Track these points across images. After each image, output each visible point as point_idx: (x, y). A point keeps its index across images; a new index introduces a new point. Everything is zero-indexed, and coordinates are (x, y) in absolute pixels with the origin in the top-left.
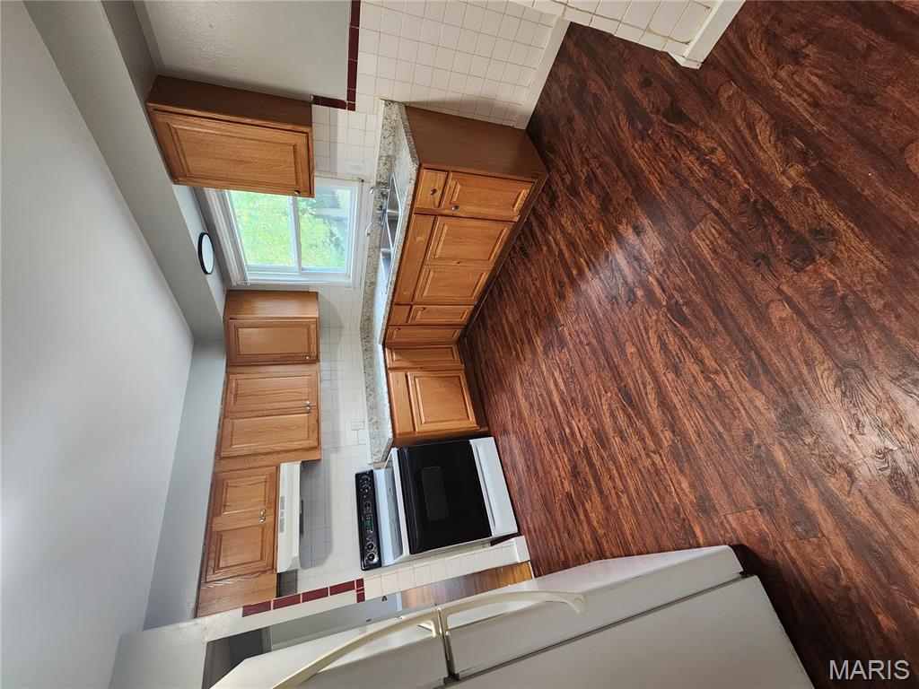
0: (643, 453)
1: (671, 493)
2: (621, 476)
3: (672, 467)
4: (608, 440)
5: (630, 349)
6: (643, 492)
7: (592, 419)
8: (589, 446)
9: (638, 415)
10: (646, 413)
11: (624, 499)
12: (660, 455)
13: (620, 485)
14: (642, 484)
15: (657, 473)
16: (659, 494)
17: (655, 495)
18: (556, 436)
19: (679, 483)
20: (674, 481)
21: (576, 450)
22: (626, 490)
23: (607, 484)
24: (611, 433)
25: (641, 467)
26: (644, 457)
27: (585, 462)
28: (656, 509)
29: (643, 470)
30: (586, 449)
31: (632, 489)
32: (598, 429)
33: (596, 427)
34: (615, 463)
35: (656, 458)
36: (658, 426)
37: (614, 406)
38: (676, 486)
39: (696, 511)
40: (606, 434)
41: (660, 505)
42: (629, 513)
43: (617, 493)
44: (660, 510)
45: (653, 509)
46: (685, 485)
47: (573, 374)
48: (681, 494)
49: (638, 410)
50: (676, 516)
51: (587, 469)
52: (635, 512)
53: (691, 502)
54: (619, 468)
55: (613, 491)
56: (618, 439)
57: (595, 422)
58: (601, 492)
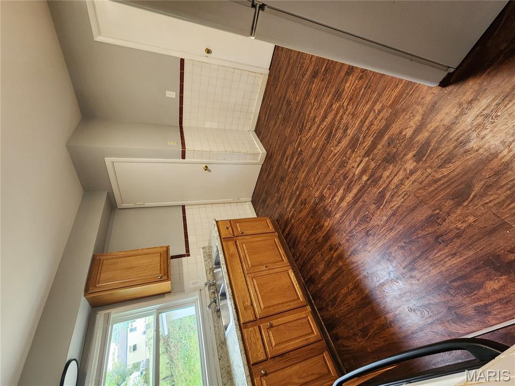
0: (347, 113)
1: (355, 87)
2: (366, 118)
3: (345, 95)
4: (353, 138)
5: (314, 145)
6: (365, 99)
7: (348, 156)
8: (363, 152)
9: (333, 126)
10: (331, 122)
11: (378, 107)
12: (343, 103)
13: (371, 115)
14: (361, 103)
15: (351, 100)
16: (360, 91)
17: (362, 92)
18: (375, 191)
19: (349, 87)
20: (349, 90)
21: (373, 165)
22: (371, 109)
23: (378, 125)
24: (348, 138)
25: (354, 109)
26: (349, 111)
27: (376, 151)
28: (368, 87)
29: (354, 108)
30: (367, 154)
31: (368, 106)
32: (350, 148)
33: (350, 151)
34: (362, 126)
35: (345, 104)
36: (334, 112)
37: (336, 143)
38: (351, 87)
39: (355, 71)
40: (351, 141)
41: (364, 86)
42: (384, 98)
43: (378, 114)
44: (367, 85)
45: (369, 88)
46: (348, 84)
47: (333, 182)
48: (352, 83)
49: (332, 127)
50: (363, 76)
51: (379, 147)
52: (380, 95)
53: (353, 76)
54: (363, 122)
55: (379, 118)
56: (349, 131)
57: (348, 153)
58: (387, 127)
